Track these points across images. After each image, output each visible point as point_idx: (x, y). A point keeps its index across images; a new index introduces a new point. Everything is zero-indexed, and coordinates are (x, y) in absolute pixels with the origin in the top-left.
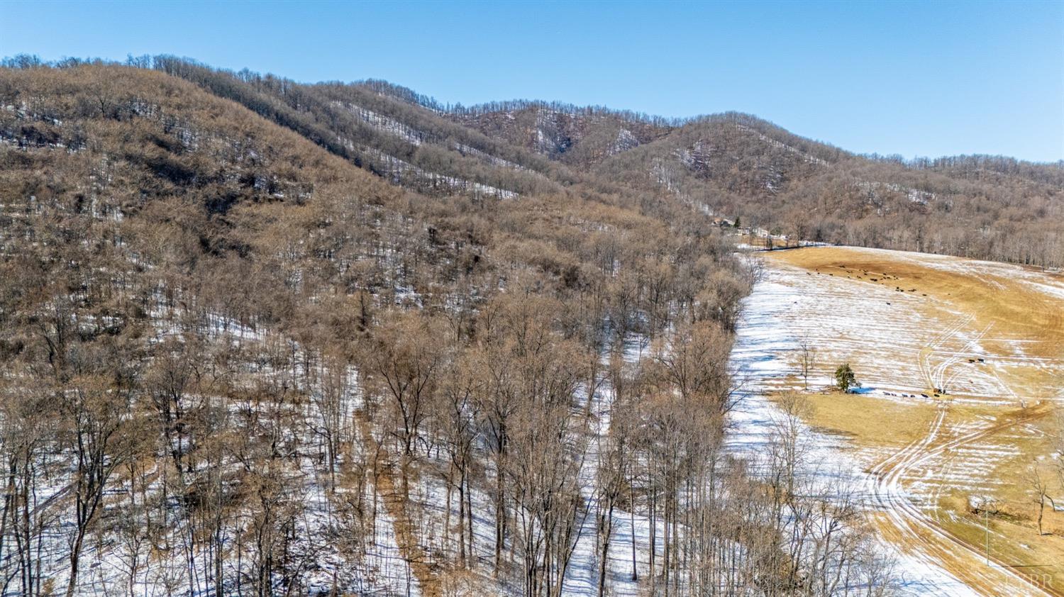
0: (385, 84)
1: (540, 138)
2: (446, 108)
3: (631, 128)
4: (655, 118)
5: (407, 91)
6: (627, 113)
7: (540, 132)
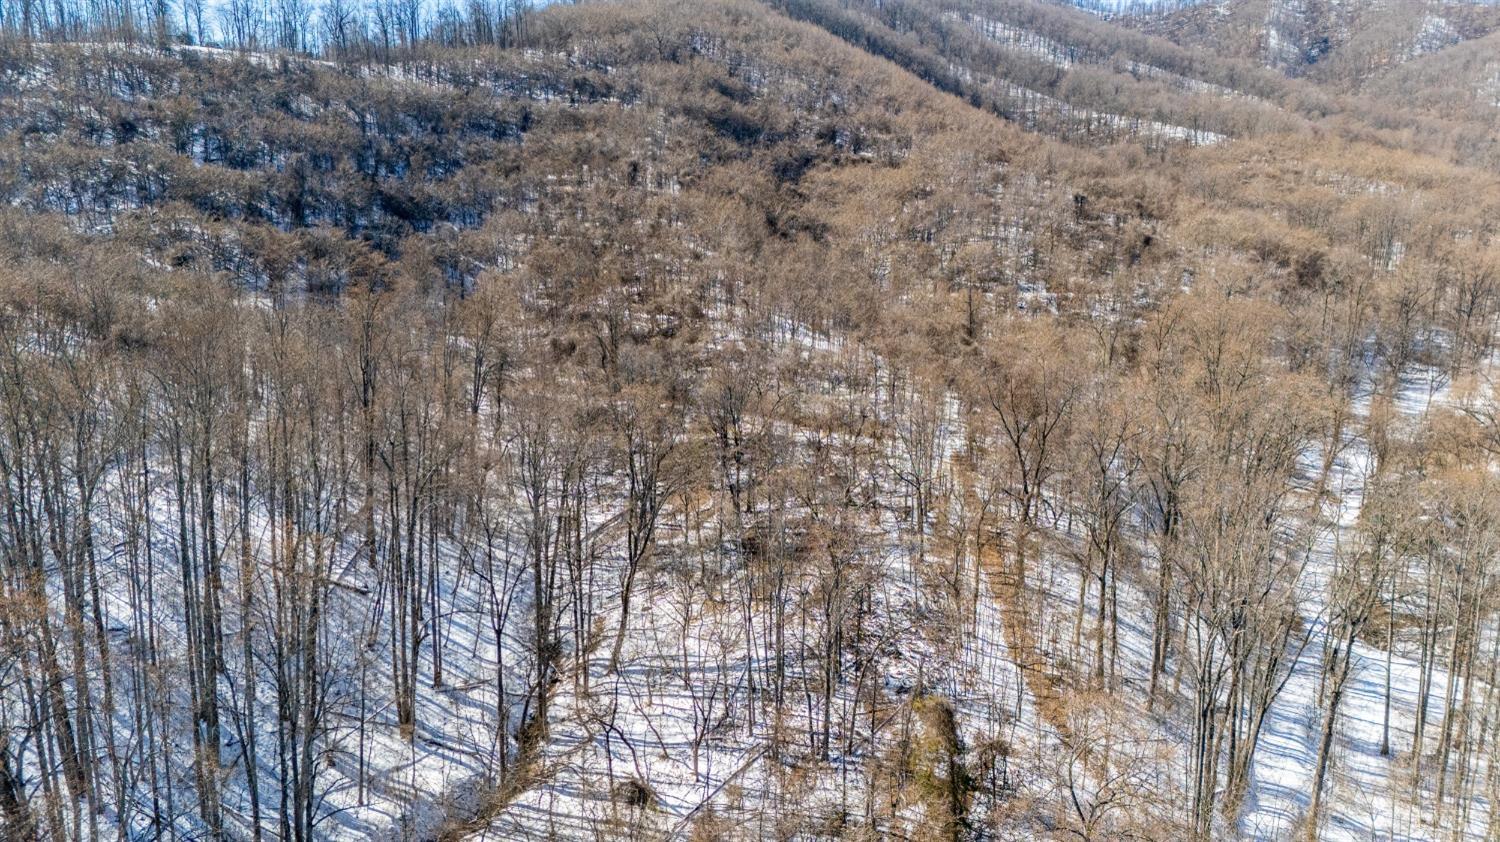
1: (1273, 42)
3: (1447, 13)
7: (1273, 32)
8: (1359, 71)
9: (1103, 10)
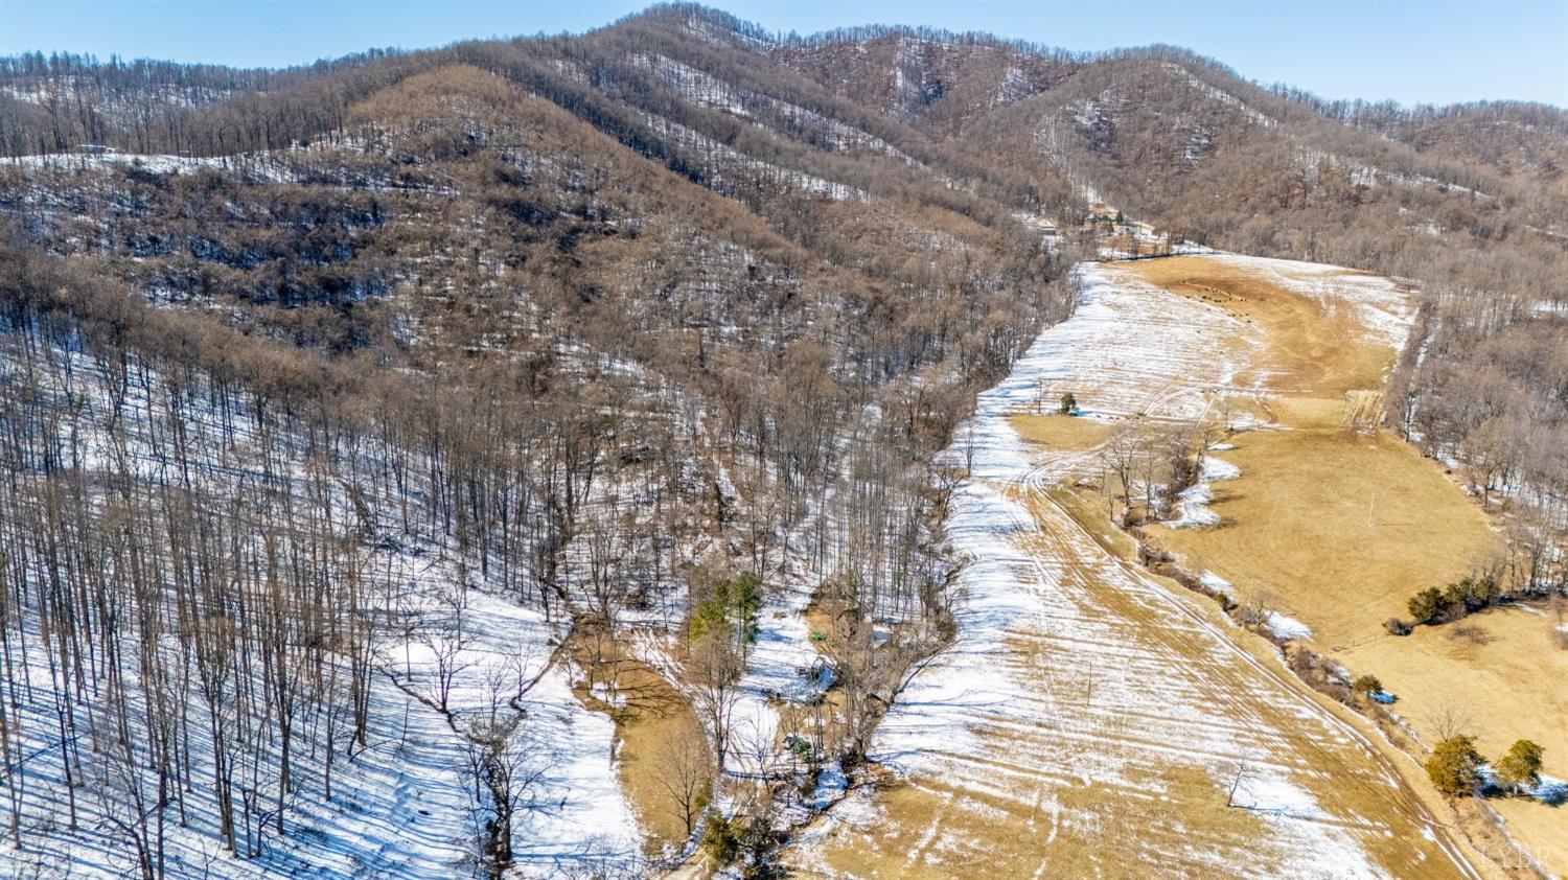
0: (697, 7)
1: (900, 83)
2: (776, 38)
3: (1024, 65)
4: (1058, 50)
5: (725, 16)
6: (1021, 43)
7: (899, 74)
8: (960, 115)
9: (767, 40)
